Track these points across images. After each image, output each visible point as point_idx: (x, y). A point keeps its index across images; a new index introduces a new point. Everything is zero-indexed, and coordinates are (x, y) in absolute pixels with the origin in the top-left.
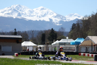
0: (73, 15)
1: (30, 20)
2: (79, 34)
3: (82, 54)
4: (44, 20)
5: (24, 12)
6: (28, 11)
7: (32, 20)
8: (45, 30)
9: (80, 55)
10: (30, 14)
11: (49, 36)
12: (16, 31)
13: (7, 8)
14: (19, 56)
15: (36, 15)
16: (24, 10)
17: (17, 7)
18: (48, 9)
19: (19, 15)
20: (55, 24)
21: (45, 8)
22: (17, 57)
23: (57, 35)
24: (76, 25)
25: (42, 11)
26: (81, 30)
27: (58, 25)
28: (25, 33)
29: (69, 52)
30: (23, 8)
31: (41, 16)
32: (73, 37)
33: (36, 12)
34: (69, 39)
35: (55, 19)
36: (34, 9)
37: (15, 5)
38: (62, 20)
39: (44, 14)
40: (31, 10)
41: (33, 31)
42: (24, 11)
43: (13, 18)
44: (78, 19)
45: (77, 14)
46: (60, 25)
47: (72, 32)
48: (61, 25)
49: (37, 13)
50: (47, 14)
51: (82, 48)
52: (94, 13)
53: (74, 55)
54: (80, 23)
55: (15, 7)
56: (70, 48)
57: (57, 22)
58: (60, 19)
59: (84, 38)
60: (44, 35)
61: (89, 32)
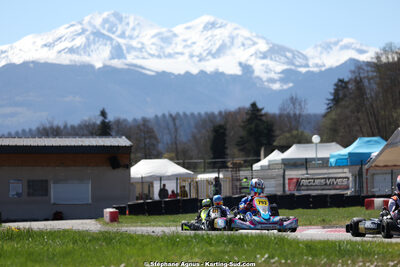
0: (338, 47)
1: (164, 72)
2: (362, 121)
3: (378, 201)
4: (221, 70)
5: (139, 42)
6: (153, 37)
7: (168, 70)
8: (223, 110)
9: (370, 205)
10: (162, 48)
11: (243, 133)
12: (107, 121)
13: (67, 25)
14: (121, 218)
15: (187, 51)
16: (136, 33)
17: (105, 21)
18: (234, 25)
19: (118, 52)
20: (266, 84)
21: (220, 21)
22: (116, 224)
23: (274, 128)
24: (350, 86)
25: (210, 33)
26: (372, 105)
27: (276, 86)
28: (142, 128)
29: (326, 196)
30: (131, 25)
31: (205, 54)
32: (341, 134)
33: (185, 41)
34: (322, 142)
35: (263, 65)
36: (178, 29)
37: (100, 13)
38: (293, 67)
39: (217, 46)
40: (164, 30)
41: (174, 118)
42: (138, 37)
43: (92, 67)
44: (358, 61)
46: (285, 87)
47: (333, 116)
48: (290, 88)
49: (189, 43)
50: (228, 44)
51: (376, 177)
53: (344, 207)
54: (366, 75)
55: (98, 21)
56: (329, 178)
57: (273, 75)
58: (284, 63)
59: (383, 137)
60: (222, 131)
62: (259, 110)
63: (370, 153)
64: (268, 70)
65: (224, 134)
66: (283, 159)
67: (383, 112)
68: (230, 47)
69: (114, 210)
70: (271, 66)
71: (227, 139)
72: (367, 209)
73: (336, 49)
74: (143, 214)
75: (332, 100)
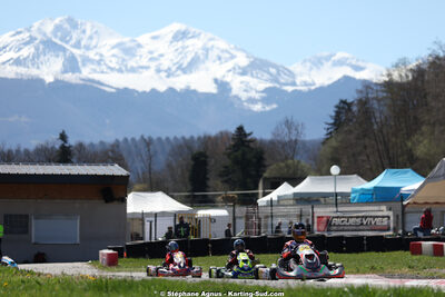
0: (330, 63)
4: (192, 88)
5: (97, 54)
7: (131, 87)
10: (124, 60)
12: (67, 145)
13: (13, 32)
15: (153, 65)
16: (94, 43)
17: (58, 28)
18: (210, 35)
19: (72, 65)
20: (245, 104)
21: (192, 30)
22: (115, 268)
24: (355, 109)
25: (180, 44)
26: (381, 132)
27: (258, 107)
28: (110, 154)
30: (88, 33)
31: (174, 69)
33: (151, 52)
34: (341, 173)
35: (242, 83)
36: (144, 39)
37: (52, 19)
38: (278, 86)
39: (189, 59)
40: (127, 39)
41: (148, 143)
42: (95, 47)
45: (347, 55)
46: (268, 108)
49: (155, 55)
50: (202, 57)
52: (441, 48)
53: (384, 251)
54: (375, 95)
55: (49, 28)
56: (366, 217)
57: (253, 94)
58: (267, 81)
60: (203, 159)
61: (421, 139)
62: (246, 135)
63: (399, 188)
64: (248, 88)
65: (205, 163)
66: (295, 194)
67: (394, 140)
68: (204, 62)
69: (111, 251)
70: (251, 84)
71: (208, 168)
72: (413, 254)
73: (327, 64)
74: (144, 257)
75: (334, 124)
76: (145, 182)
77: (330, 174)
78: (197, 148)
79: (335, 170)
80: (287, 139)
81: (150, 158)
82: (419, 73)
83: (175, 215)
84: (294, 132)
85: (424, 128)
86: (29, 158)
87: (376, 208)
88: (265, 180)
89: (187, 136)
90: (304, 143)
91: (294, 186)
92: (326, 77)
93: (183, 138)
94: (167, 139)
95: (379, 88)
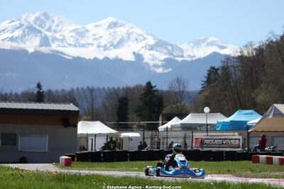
0: (205, 44)
1: (78, 60)
2: (228, 98)
4: (120, 57)
5: (61, 35)
6: (71, 32)
7: (82, 56)
8: (125, 87)
10: (77, 40)
12: (41, 91)
13: (9, 21)
15: (96, 43)
16: (59, 28)
17: (37, 19)
18: (131, 25)
19: (45, 42)
20: (152, 68)
21: (120, 21)
22: (69, 167)
24: (220, 72)
25: (112, 30)
26: (236, 86)
27: (160, 70)
28: (68, 97)
30: (56, 22)
31: (108, 46)
33: (94, 35)
34: (211, 112)
35: (150, 55)
36: (90, 27)
37: (34, 13)
38: (172, 57)
39: (118, 40)
40: (80, 27)
41: (91, 91)
42: (60, 31)
43: (26, 51)
44: (219, 54)
45: (216, 39)
46: (166, 71)
47: (206, 94)
48: (170, 72)
49: (97, 37)
50: (126, 38)
52: (274, 36)
53: (236, 160)
54: (232, 64)
55: (32, 19)
56: (225, 139)
57: (157, 62)
58: (166, 54)
60: (125, 101)
61: (260, 92)
62: (152, 87)
63: (246, 122)
64: (155, 58)
65: (127, 104)
66: (182, 124)
67: (244, 92)
68: (127, 41)
69: (67, 157)
70: (156, 56)
71: (128, 107)
72: (254, 162)
73: (203, 45)
74: (88, 161)
75: (207, 82)
76: (89, 115)
77: (203, 112)
78: (121, 94)
79: (207, 110)
80: (177, 90)
81: (93, 100)
82: (260, 51)
83: (107, 135)
84: (182, 86)
85: (262, 85)
86: (17, 98)
87: (231, 134)
88: (163, 115)
89: (116, 87)
90: (188, 93)
91: (181, 119)
92: (202, 52)
93: (113, 88)
94: (104, 89)
95: (235, 60)
